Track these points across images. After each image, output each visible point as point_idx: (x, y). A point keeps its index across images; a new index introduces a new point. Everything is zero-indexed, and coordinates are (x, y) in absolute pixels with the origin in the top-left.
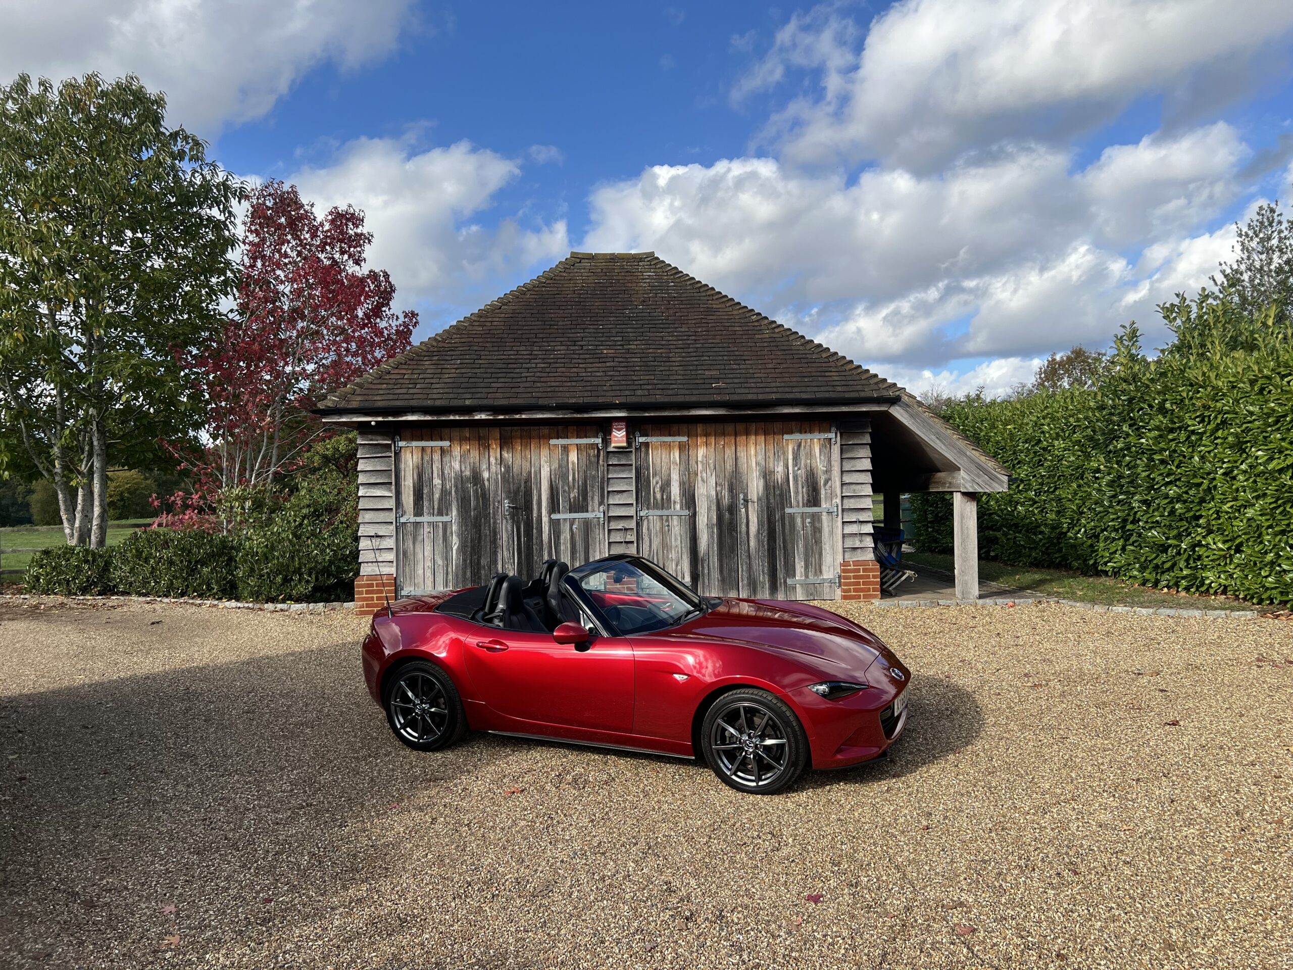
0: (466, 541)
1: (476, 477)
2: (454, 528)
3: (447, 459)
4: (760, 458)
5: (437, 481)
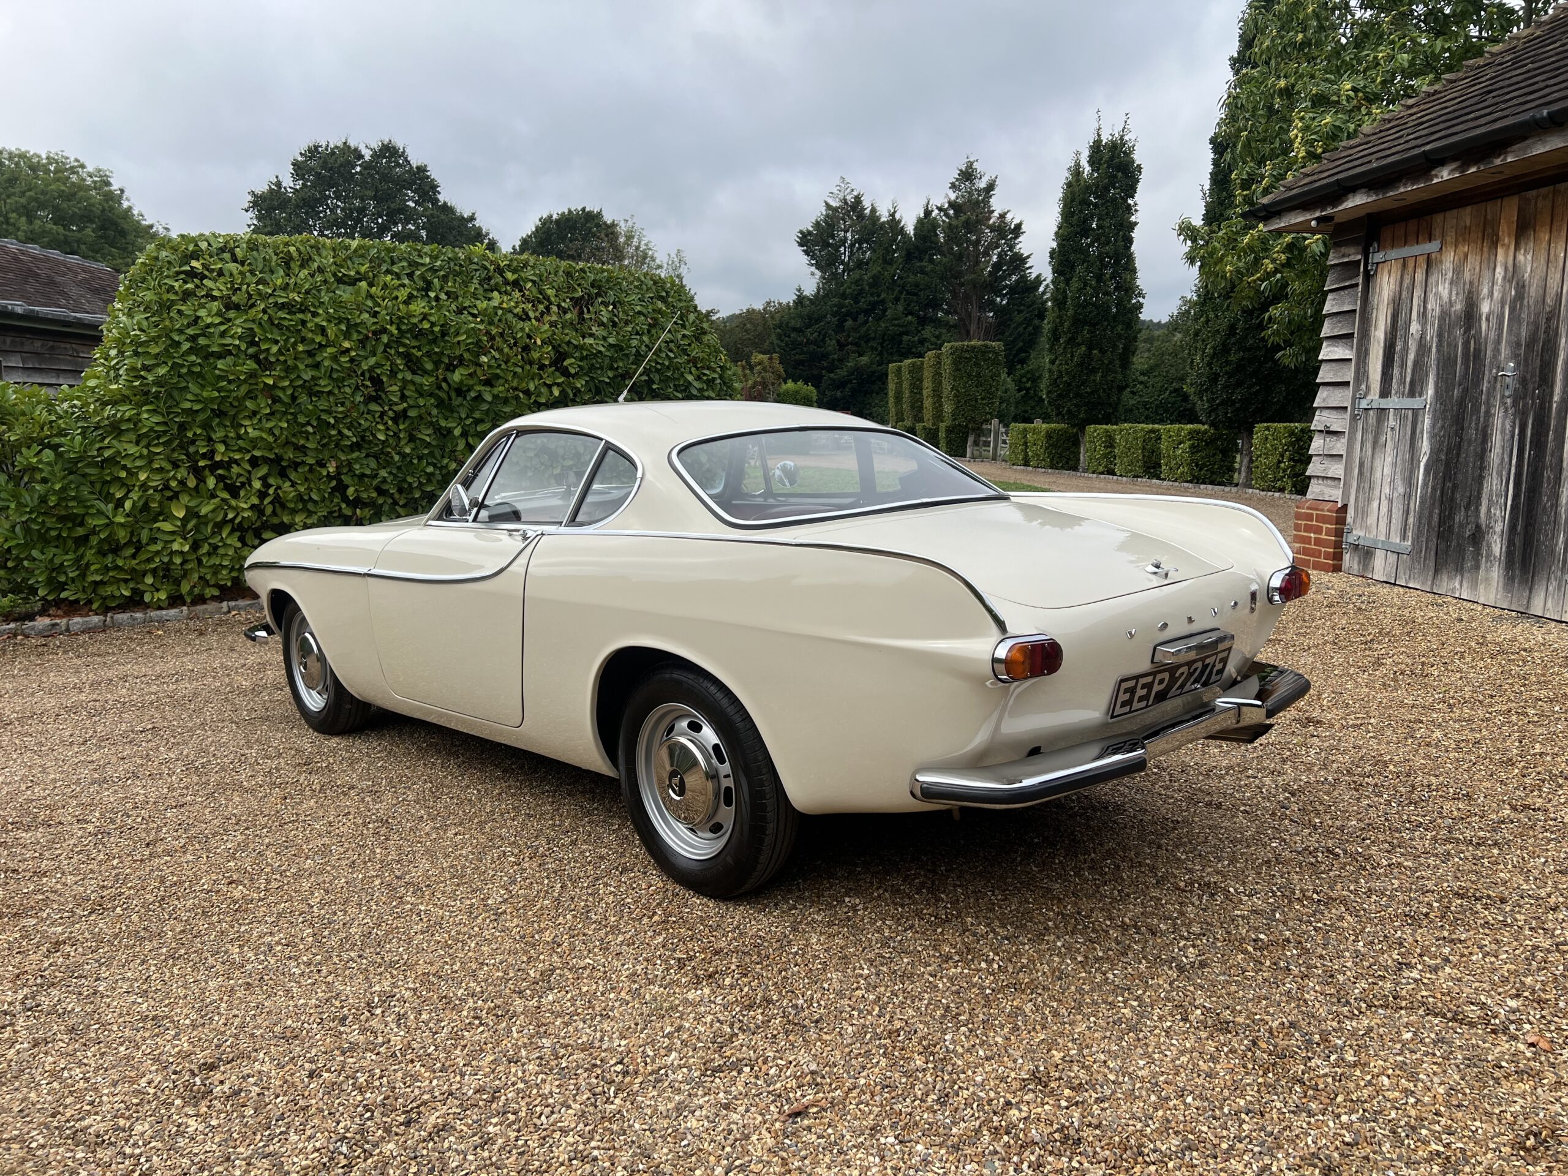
0: (1440, 450)
1: (1470, 314)
2: (1427, 422)
3: (1432, 279)
5: (1415, 328)
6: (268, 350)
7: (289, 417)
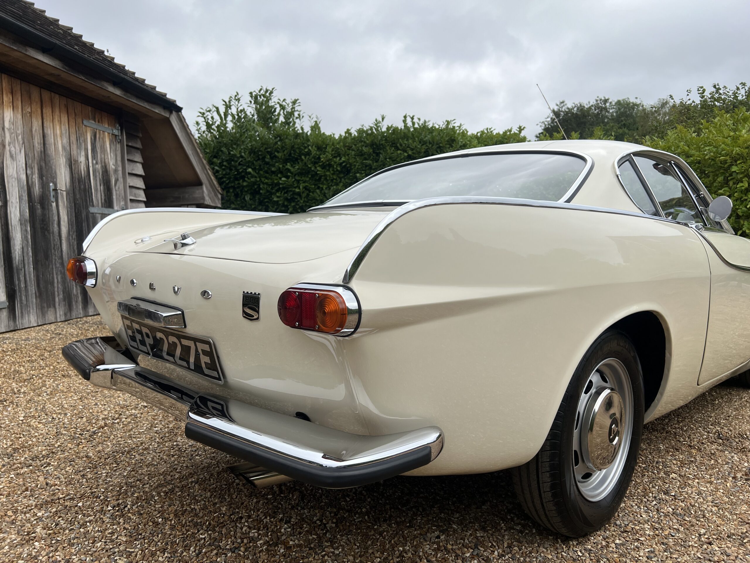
4: (65, 141)
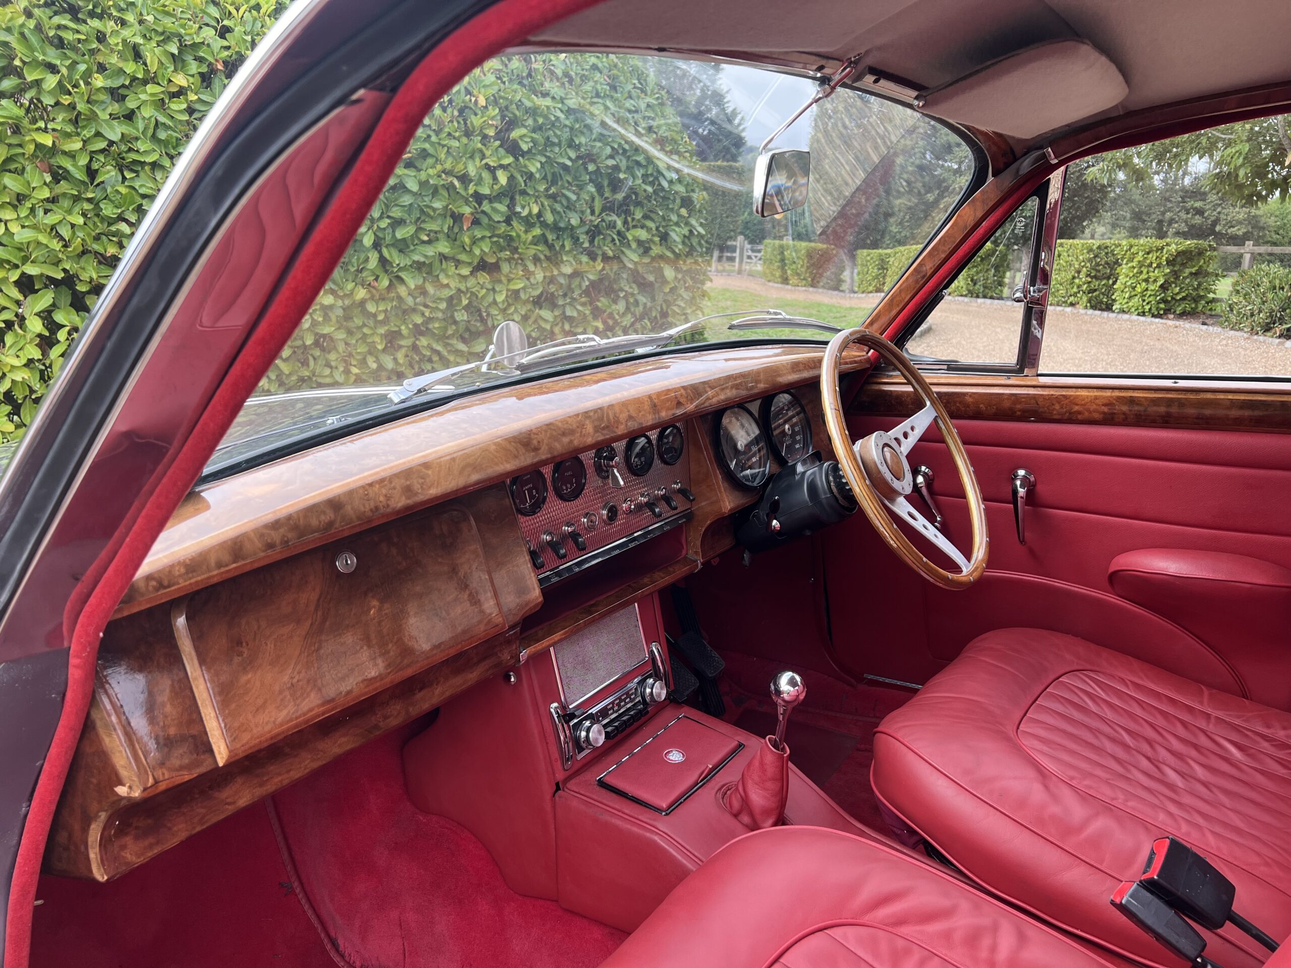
6: (38, 83)
7: (87, 206)
